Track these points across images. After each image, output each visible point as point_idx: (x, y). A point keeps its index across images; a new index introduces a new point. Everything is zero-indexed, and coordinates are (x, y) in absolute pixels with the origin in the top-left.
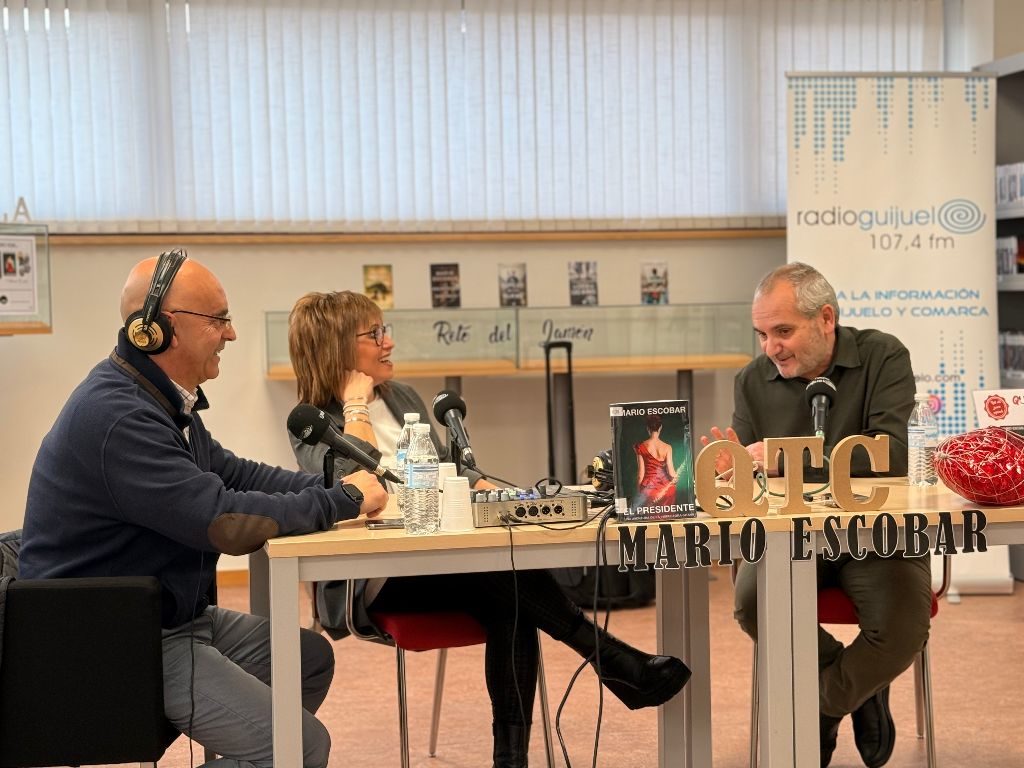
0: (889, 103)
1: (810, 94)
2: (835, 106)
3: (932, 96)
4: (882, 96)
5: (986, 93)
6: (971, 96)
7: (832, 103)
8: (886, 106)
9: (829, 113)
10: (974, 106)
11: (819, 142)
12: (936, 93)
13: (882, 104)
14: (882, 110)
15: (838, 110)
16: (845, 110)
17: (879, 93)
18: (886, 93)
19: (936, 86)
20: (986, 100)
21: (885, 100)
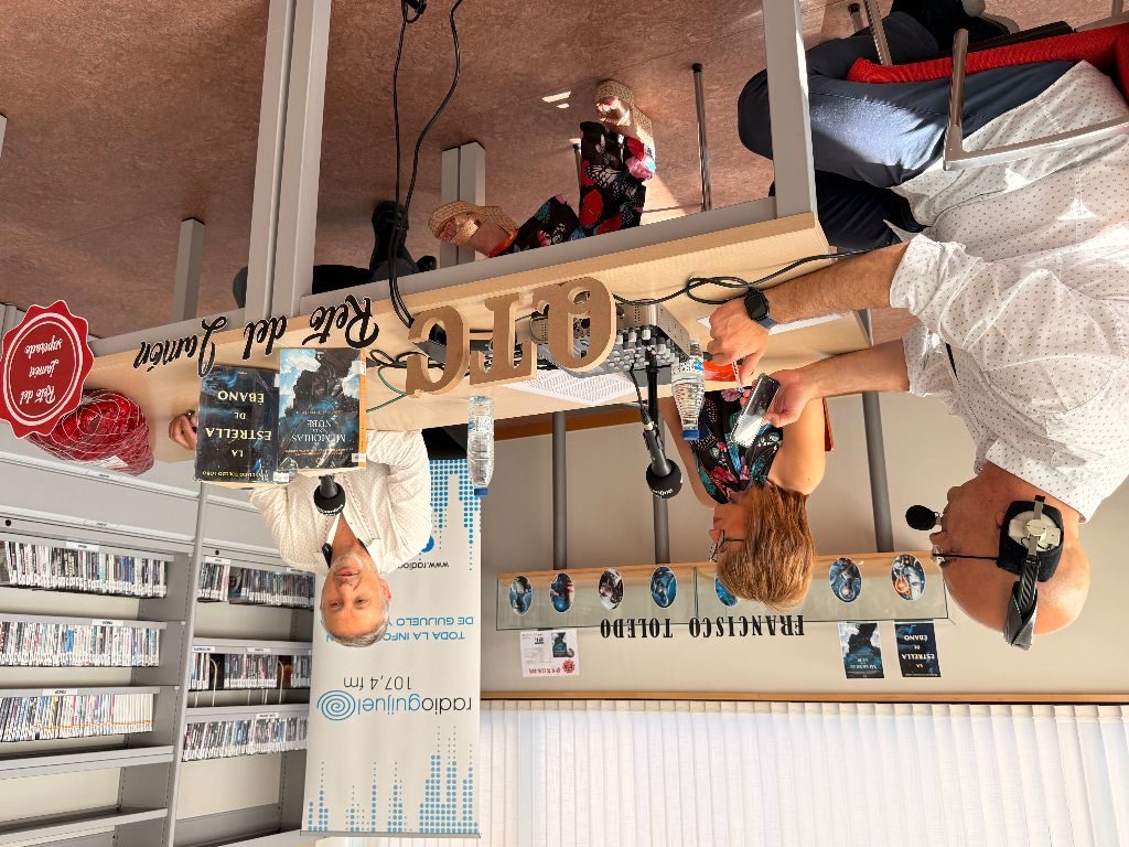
0: (392, 808)
1: (459, 819)
2: (438, 806)
3: (355, 814)
4: (398, 815)
5: (311, 816)
6: (323, 814)
7: (441, 809)
8: (395, 806)
9: (443, 801)
10: (321, 805)
11: (452, 773)
12: (352, 817)
13: (398, 808)
14: (397, 803)
15: (435, 803)
16: (430, 803)
17: (400, 817)
18: (395, 818)
19: (352, 823)
20: (311, 810)
21: (395, 811)
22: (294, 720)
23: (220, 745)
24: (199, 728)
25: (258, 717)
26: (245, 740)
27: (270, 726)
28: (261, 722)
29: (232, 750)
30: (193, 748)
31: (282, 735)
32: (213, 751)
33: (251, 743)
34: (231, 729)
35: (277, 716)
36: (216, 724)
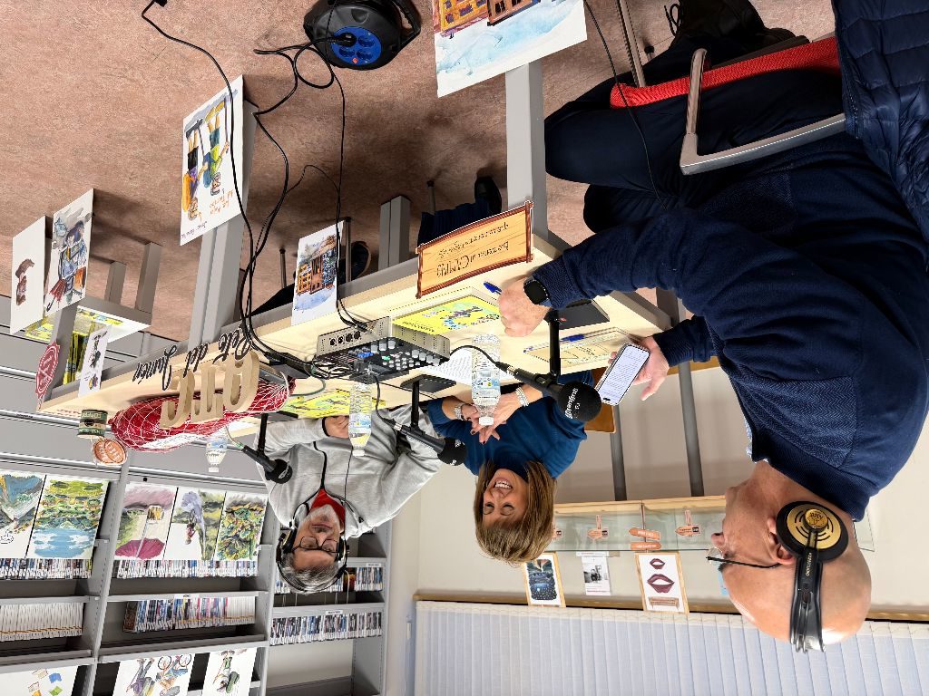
22: (355, 616)
23: (297, 633)
24: (281, 621)
25: (327, 614)
26: (317, 631)
27: (336, 620)
28: (329, 618)
29: (308, 637)
30: (278, 636)
31: (345, 626)
32: (291, 639)
33: (322, 632)
34: (305, 622)
35: (341, 613)
36: (294, 618)
